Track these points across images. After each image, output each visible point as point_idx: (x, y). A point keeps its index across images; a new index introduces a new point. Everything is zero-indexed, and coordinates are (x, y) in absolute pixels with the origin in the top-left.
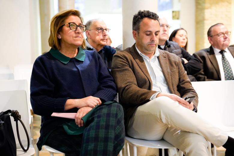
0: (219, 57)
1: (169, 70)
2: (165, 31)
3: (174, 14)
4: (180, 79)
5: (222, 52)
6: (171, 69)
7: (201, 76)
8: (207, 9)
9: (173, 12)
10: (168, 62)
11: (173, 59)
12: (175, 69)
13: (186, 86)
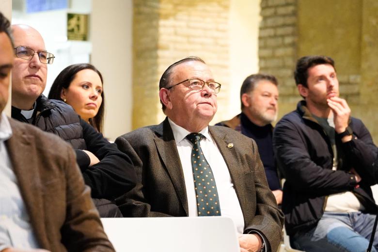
0: (184, 152)
1: (38, 182)
2: (36, 68)
3: (74, 22)
4: (69, 208)
5: (193, 138)
6: (44, 179)
7: (134, 202)
8: (166, 17)
9: (70, 16)
10: (36, 159)
11: (51, 151)
12: (57, 180)
13: (86, 228)
